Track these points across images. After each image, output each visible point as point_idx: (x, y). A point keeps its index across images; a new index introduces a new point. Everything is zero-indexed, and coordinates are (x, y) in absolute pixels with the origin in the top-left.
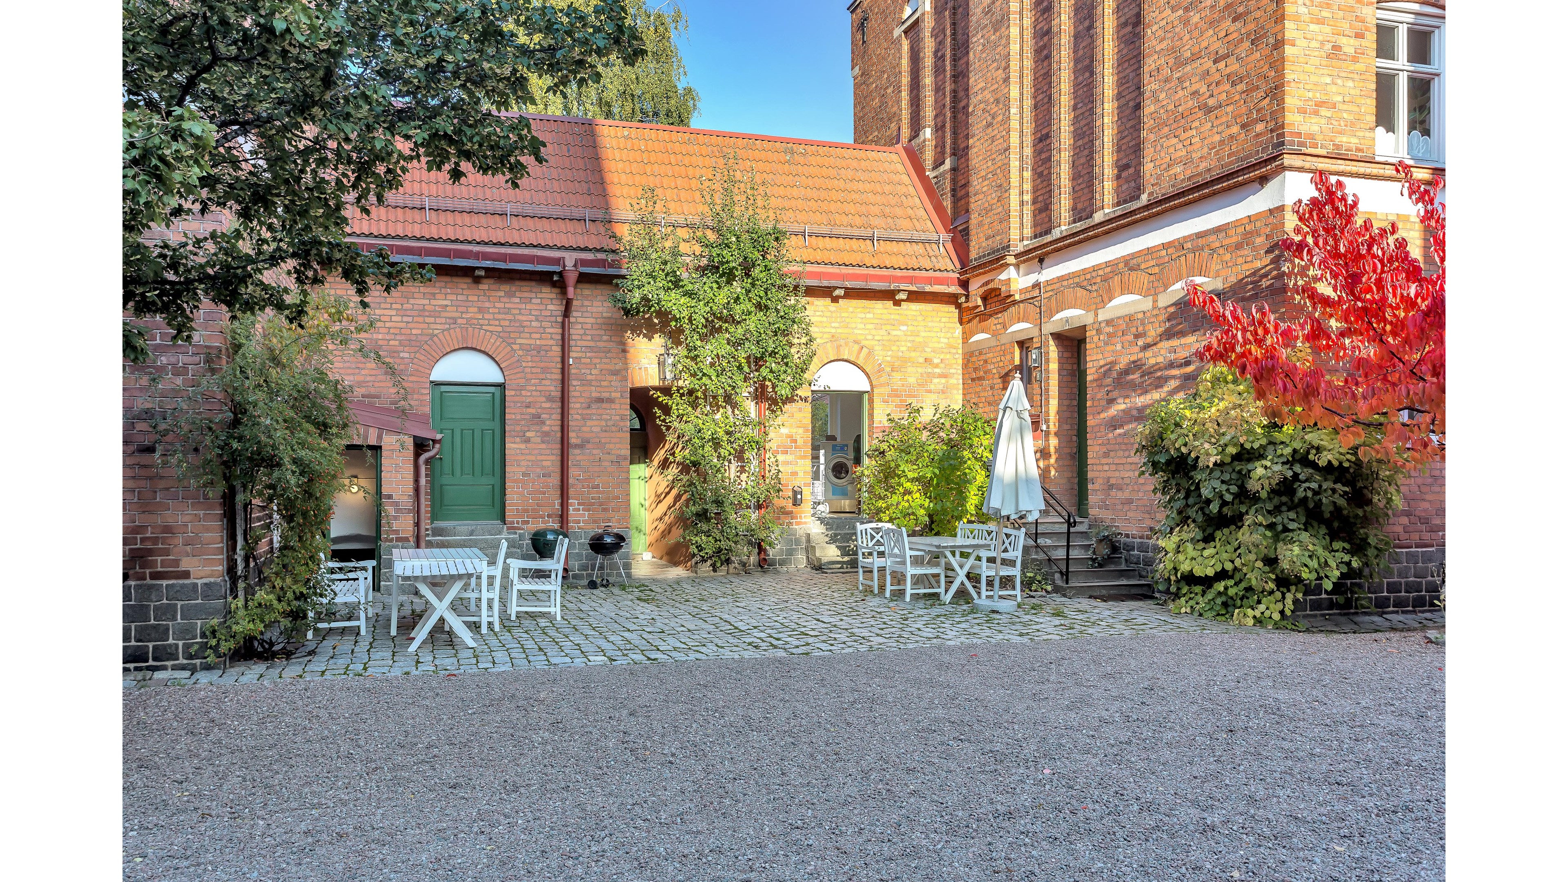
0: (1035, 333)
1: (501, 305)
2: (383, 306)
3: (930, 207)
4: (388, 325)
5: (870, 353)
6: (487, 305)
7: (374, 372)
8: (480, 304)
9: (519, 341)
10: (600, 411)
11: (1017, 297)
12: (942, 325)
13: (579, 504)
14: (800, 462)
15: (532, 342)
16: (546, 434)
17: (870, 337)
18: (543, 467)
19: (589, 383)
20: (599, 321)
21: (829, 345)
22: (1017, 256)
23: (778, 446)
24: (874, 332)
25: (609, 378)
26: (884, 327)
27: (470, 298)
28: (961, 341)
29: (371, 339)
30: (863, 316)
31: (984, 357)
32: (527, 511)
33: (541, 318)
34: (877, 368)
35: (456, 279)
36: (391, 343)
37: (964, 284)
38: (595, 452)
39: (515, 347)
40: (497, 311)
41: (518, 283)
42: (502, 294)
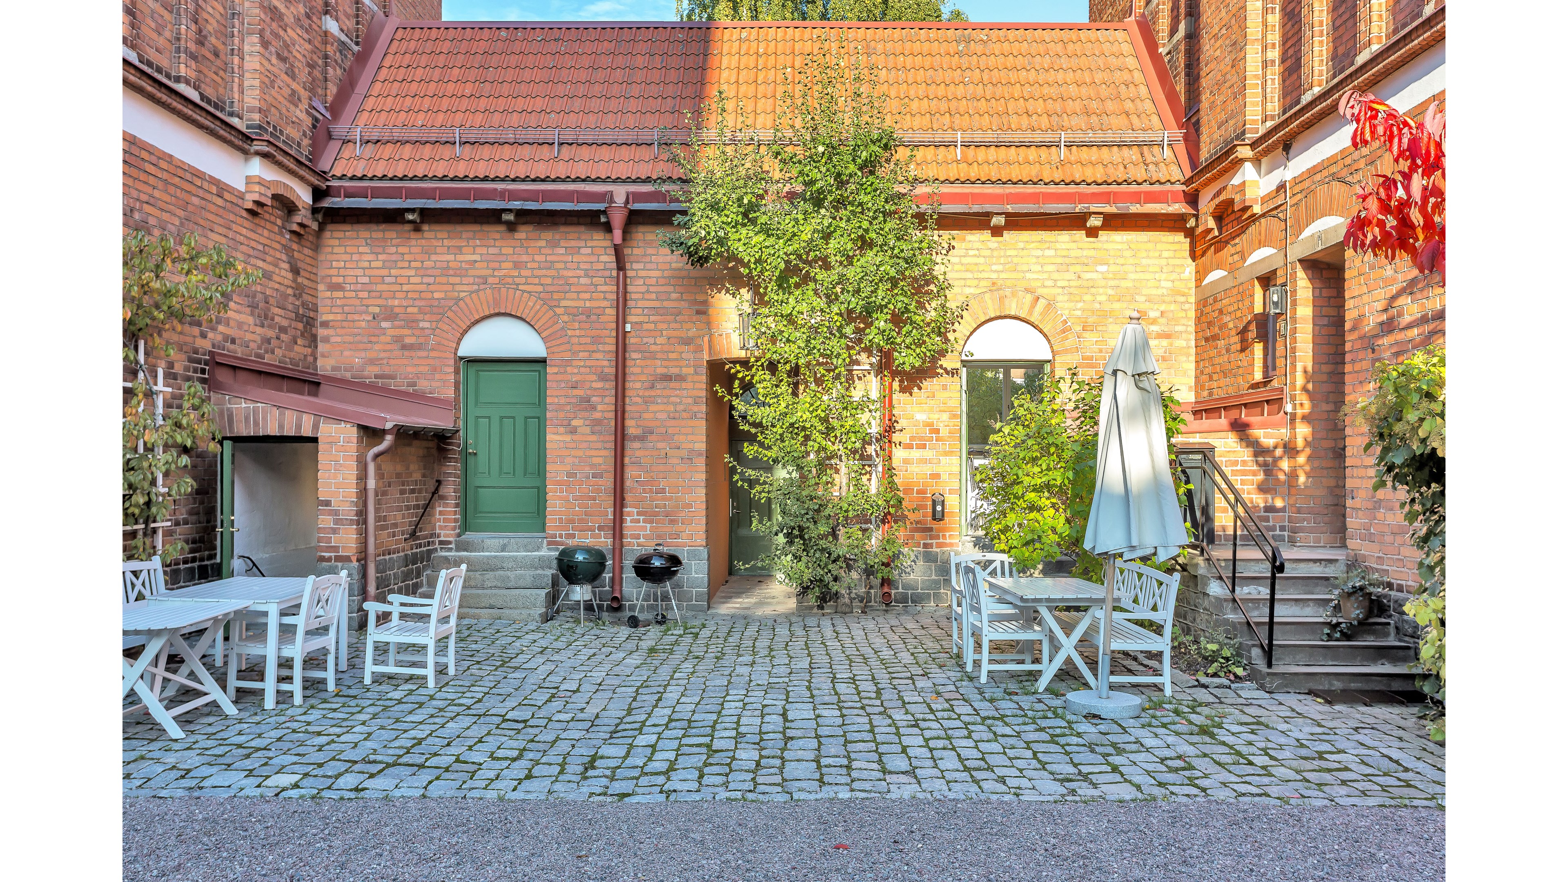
0: (1278, 263)
1: (542, 258)
2: (400, 264)
3: (1161, 97)
4: (405, 288)
5: (1050, 305)
6: (524, 258)
7: (389, 347)
8: (515, 258)
9: (564, 303)
10: (667, 392)
11: (1257, 209)
12: (1163, 262)
13: (639, 514)
14: (944, 460)
15: (580, 304)
16: (597, 422)
17: (1049, 283)
18: (592, 466)
19: (653, 356)
20: (666, 274)
21: (987, 296)
22: (1253, 145)
23: (912, 438)
24: (1056, 276)
25: (679, 348)
26: (1072, 269)
27: (504, 251)
28: (1193, 284)
29: (385, 306)
30: (1039, 253)
31: (1219, 305)
32: (572, 521)
33: (591, 273)
34: (1060, 327)
35: (486, 228)
36: (409, 310)
37: (1192, 199)
38: (660, 445)
39: (559, 311)
40: (536, 265)
41: (563, 229)
42: (543, 243)
